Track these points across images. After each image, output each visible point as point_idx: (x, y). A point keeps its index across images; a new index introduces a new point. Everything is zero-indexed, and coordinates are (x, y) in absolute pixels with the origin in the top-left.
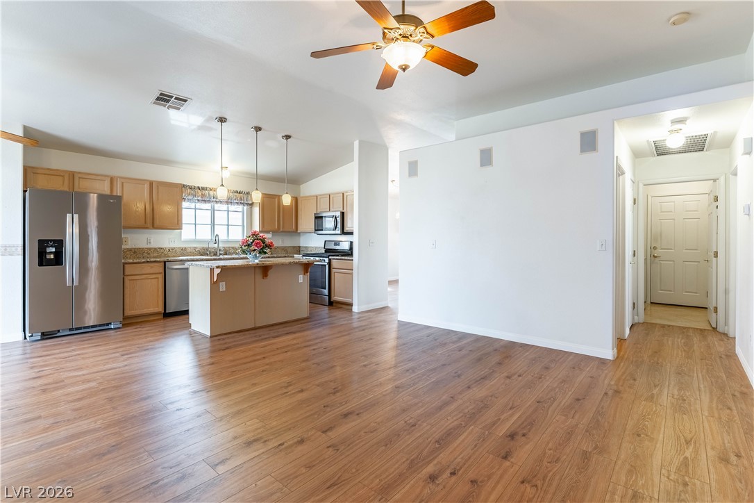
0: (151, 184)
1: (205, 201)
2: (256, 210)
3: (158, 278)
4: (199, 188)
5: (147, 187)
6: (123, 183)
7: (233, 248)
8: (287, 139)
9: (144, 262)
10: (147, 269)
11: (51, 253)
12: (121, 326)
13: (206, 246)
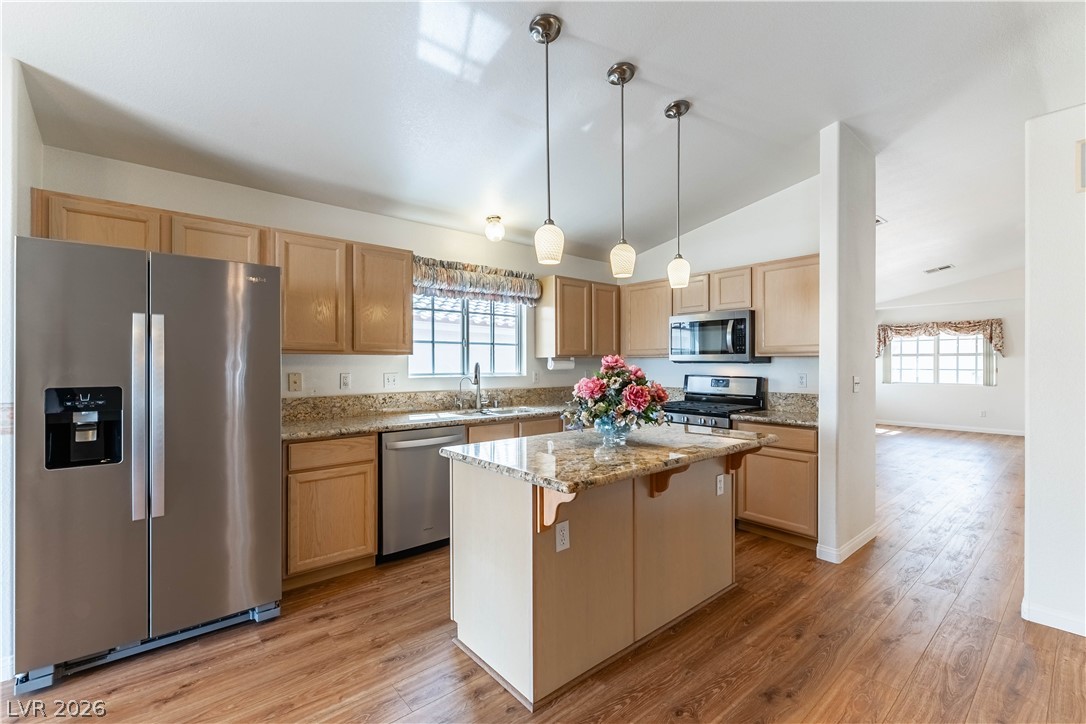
0: (349, 248)
1: (453, 292)
2: (548, 314)
3: (364, 473)
4: (442, 263)
5: (339, 255)
6: (287, 244)
7: (504, 391)
8: (679, 114)
9: (334, 437)
10: (341, 452)
11: (87, 426)
12: (276, 612)
13: (454, 388)
